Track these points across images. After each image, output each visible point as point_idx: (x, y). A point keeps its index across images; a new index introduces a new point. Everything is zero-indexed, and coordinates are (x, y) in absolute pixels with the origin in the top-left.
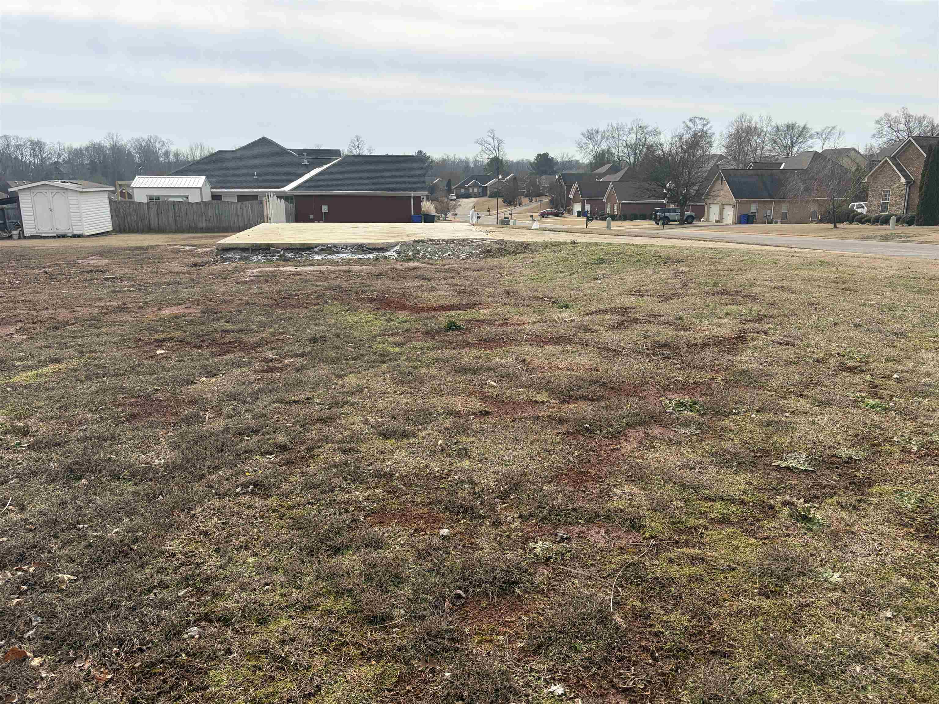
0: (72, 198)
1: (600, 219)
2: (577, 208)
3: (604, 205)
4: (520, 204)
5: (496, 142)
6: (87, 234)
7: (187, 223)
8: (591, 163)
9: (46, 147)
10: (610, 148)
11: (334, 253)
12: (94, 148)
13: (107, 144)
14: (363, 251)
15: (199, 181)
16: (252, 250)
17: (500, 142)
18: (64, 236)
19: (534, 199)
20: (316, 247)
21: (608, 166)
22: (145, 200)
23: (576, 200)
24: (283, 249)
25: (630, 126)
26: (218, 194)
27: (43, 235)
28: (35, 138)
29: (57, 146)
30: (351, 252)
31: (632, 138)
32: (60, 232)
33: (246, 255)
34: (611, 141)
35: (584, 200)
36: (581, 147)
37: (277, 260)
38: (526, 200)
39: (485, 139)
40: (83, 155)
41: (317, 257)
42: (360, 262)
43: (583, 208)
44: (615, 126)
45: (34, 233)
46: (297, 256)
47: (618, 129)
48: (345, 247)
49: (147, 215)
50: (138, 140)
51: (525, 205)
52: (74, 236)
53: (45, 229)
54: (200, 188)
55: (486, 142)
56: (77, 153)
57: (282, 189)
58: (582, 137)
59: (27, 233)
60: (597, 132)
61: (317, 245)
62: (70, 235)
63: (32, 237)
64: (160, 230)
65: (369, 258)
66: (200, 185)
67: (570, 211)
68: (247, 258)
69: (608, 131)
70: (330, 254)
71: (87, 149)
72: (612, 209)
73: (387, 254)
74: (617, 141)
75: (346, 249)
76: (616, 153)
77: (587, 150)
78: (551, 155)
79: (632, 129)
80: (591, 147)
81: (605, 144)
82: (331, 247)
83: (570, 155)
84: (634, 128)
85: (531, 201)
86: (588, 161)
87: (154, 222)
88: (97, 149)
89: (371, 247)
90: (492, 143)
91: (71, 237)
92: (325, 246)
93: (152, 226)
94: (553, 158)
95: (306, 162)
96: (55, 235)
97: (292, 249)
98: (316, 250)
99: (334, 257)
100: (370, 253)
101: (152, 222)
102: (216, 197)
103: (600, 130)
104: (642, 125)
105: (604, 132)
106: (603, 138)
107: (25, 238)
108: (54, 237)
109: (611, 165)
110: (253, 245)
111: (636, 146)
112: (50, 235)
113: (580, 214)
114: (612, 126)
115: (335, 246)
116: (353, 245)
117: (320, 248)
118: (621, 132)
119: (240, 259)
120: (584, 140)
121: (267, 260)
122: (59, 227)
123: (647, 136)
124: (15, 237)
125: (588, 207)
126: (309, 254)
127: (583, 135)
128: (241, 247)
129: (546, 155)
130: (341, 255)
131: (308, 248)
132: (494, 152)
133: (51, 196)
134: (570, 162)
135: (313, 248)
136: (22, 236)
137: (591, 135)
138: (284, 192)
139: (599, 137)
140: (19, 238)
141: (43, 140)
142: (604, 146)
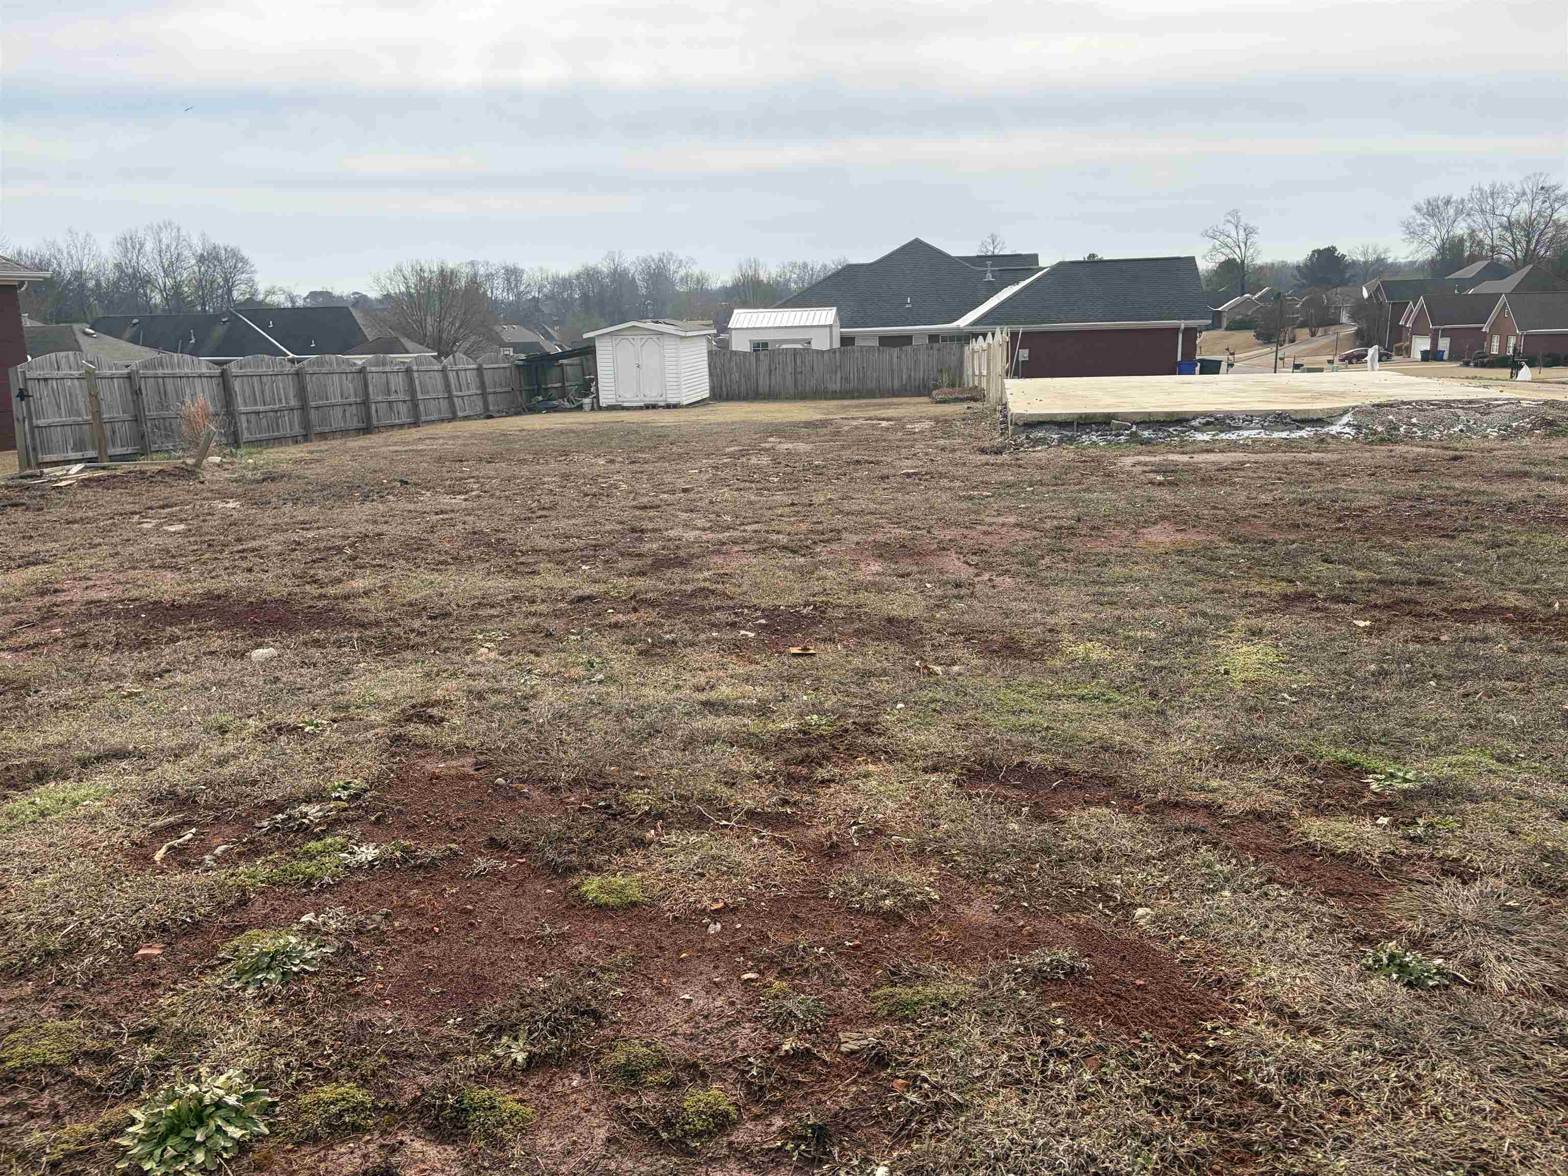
0: (670, 346)
1: (1476, 366)
2: (1421, 344)
3: (1484, 338)
4: (1292, 341)
5: (1242, 233)
6: (685, 403)
7: (813, 383)
8: (1432, 262)
9: (525, 276)
10: (1473, 231)
11: (1231, 428)
12: (588, 275)
13: (605, 267)
14: (1286, 424)
15: (827, 316)
16: (1078, 424)
17: (1249, 231)
18: (654, 407)
19: (1320, 331)
20: (1194, 419)
21: (1480, 265)
22: (747, 348)
23: (1417, 330)
24: (1138, 424)
25: (1518, 189)
26: (851, 335)
27: (626, 404)
28: (510, 264)
29: (538, 274)
30: (1263, 427)
31: (1522, 211)
32: (649, 400)
33: (1069, 434)
34: (1479, 218)
35: (1437, 331)
36: (1412, 232)
37: (1127, 441)
38: (1304, 333)
39: (1220, 228)
40: (571, 284)
41: (1200, 437)
42: (1289, 445)
43: (1434, 343)
44: (1487, 188)
45: (613, 402)
46: (1160, 434)
47: (1492, 194)
48: (1249, 418)
49: (754, 371)
50: (645, 261)
51: (1303, 342)
52: (668, 406)
53: (629, 398)
54: (831, 326)
55: (1222, 233)
56: (565, 284)
57: (954, 325)
58: (1414, 213)
59: (603, 402)
60: (1448, 202)
61: (1196, 415)
62: (663, 404)
63: (611, 408)
64: (772, 396)
65: (1301, 437)
66: (830, 321)
67: (1408, 350)
68: (1071, 440)
69: (1471, 199)
70: (1222, 432)
71: (578, 277)
72: (1503, 345)
73: (1334, 429)
74: (1489, 217)
75: (1251, 421)
76: (1488, 241)
77: (1426, 237)
78: (1341, 250)
79: (1524, 193)
80: (1433, 231)
81: (1464, 225)
82: (1224, 419)
83: (1380, 250)
84: (1528, 191)
85: (1313, 334)
86: (1429, 257)
87: (764, 384)
88: (590, 276)
89: (1299, 418)
90: (1233, 233)
91: (663, 407)
92: (1211, 416)
93: (761, 390)
94: (1344, 256)
95: (989, 277)
96: (642, 404)
97: (1150, 422)
98: (1195, 423)
99: (1233, 436)
100: (1299, 428)
101: (761, 383)
102: (846, 341)
103: (1454, 198)
104: (1546, 185)
105: (1463, 201)
106: (1459, 212)
107: (600, 409)
108: (641, 408)
109: (1486, 263)
110: (1080, 416)
111: (1529, 227)
112: (634, 404)
113: (1426, 356)
114: (1480, 190)
115: (1231, 416)
116: (1264, 415)
117: (1203, 421)
118: (1500, 201)
119: (1061, 441)
120: (1420, 219)
121: (1109, 442)
122: (647, 393)
123: (1556, 206)
124: (587, 407)
125: (1444, 344)
126: (1184, 432)
127: (1418, 209)
128: (1059, 419)
129: (1331, 251)
130: (1246, 433)
131: (1180, 420)
132: (1237, 250)
133: (640, 344)
134: (1380, 261)
135: (1188, 420)
136: (597, 407)
137: (1433, 210)
138: (958, 328)
139: (1451, 212)
140: (592, 409)
141: (520, 266)
142: (1461, 229)
